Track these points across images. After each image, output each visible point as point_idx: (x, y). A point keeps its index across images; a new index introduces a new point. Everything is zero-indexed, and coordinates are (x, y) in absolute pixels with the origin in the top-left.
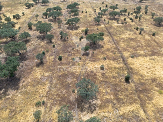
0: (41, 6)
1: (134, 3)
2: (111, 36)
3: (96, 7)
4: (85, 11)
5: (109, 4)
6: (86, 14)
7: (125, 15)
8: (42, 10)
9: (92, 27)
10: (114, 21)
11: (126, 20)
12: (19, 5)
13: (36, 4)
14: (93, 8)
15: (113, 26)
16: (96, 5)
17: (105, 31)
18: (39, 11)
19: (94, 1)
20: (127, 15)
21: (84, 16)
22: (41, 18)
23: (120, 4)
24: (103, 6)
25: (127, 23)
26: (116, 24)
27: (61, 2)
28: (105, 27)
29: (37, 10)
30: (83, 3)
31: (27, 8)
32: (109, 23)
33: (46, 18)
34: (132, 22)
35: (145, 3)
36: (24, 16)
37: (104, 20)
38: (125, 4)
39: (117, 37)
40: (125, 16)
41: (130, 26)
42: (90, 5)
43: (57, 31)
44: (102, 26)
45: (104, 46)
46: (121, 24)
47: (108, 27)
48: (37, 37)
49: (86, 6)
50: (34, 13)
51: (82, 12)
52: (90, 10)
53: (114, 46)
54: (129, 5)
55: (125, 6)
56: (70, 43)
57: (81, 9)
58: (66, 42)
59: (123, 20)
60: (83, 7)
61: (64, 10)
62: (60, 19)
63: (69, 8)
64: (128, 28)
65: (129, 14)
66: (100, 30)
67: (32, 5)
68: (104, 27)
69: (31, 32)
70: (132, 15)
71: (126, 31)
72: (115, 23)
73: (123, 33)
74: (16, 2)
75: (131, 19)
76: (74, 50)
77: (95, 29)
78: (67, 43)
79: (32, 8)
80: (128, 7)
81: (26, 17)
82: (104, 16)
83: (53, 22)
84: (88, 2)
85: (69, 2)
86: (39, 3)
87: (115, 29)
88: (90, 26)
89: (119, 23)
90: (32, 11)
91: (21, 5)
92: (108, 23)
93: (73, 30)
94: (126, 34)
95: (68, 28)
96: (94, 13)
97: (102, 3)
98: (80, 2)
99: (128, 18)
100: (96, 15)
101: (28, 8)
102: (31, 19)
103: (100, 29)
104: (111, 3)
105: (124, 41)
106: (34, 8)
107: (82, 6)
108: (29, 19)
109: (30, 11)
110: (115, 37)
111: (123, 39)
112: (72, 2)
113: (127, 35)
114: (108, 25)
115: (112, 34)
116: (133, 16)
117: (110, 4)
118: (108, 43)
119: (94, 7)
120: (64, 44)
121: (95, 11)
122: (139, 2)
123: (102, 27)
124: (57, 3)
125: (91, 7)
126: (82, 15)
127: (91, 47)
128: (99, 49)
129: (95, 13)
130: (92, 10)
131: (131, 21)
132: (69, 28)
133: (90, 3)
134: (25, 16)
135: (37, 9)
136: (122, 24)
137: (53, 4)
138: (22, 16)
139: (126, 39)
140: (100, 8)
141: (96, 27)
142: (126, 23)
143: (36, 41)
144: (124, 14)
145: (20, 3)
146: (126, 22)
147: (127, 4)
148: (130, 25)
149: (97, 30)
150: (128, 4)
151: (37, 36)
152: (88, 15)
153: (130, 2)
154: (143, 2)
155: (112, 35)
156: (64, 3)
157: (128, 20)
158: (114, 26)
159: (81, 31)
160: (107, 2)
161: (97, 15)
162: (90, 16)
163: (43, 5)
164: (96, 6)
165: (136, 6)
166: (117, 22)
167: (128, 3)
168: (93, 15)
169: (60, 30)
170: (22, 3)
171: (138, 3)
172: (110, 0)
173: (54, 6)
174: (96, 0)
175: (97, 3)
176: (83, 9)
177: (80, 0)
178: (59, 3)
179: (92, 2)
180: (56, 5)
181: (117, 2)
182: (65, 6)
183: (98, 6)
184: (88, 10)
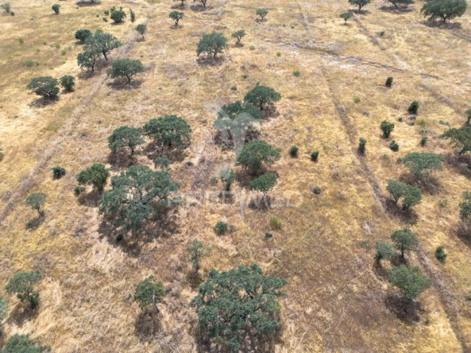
0: (109, 85)
3: (358, 111)
5: (416, 86)
8: (100, 122)
12: (17, 76)
13: (88, 75)
14: (343, 114)
16: (358, 94)
19: (343, 66)
24: (395, 107)
27: (199, 61)
30: (294, 79)
42: (327, 89)
49: (310, 97)
51: (294, 154)
52: (332, 129)
57: (286, 123)
60: (297, 103)
67: (68, 84)
74: (15, 58)
79: (63, 97)
84: (318, 71)
85: (232, 66)
90: (52, 128)
91: (25, 74)
96: (358, 163)
101: (44, 102)
107: (291, 98)
109: (45, 123)
112: (243, 68)
119: (347, 109)
121: (362, 150)
124: (178, 70)
125: (332, 109)
133: (324, 79)
135: (78, 109)
137: (160, 78)
156: (212, 69)
163: (116, 85)
164: (357, 101)
172: (414, 61)
173: (164, 88)
174: (350, 60)
175: (356, 78)
176: (295, 119)
177: (279, 55)
178: (187, 69)
179: (335, 70)
180: (175, 82)
181: (452, 78)
182: (211, 91)
183: (370, 105)
184: (319, 128)
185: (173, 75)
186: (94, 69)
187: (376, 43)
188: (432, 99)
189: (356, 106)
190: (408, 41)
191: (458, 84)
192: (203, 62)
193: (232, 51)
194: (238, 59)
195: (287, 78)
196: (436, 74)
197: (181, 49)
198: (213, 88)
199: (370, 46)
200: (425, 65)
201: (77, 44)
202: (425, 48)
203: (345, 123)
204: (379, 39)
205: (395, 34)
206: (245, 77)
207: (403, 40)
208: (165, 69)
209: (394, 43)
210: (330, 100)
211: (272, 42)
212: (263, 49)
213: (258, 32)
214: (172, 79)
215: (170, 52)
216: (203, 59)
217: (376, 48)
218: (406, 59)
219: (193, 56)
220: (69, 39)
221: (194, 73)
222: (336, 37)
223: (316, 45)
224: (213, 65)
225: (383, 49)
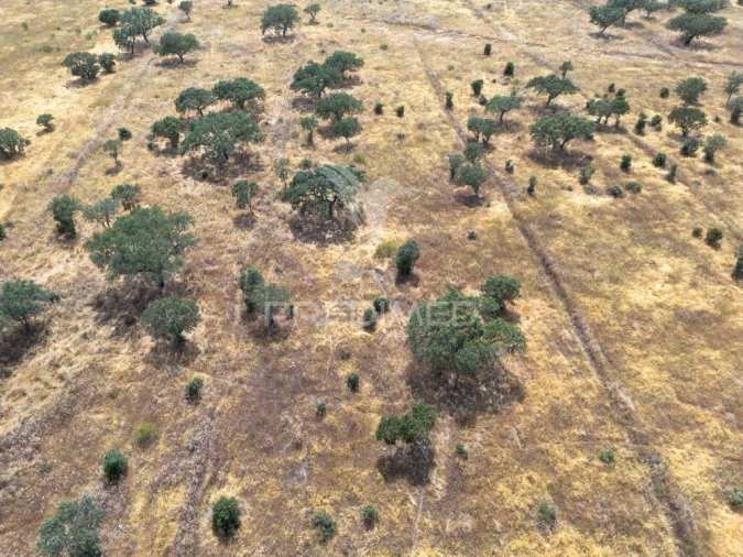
0: (157, 65)
1: (655, 51)
2: (562, 295)
3: (451, 76)
4: (392, 103)
5: (518, 54)
6: (402, 120)
7: (619, 129)
8: (157, 97)
9: (435, 217)
10: (560, 174)
11: (633, 164)
12: (37, 61)
13: (129, 57)
14: (434, 80)
15: (561, 208)
16: (453, 63)
17: (520, 248)
18: (139, 101)
19: (439, 40)
20: (631, 128)
21: (386, 135)
22: (145, 150)
23: (581, 59)
24: (492, 72)
25: (644, 191)
26: (579, 199)
27: (265, 40)
28: (516, 216)
29: (130, 97)
30: (381, 52)
31: (75, 78)
32: (536, 191)
33: (172, 151)
34: (671, 179)
35: (709, 48)
36: (47, 137)
37: (503, 165)
38: (605, 53)
39: (596, 301)
40: (618, 137)
41: (667, 212)
42: (418, 60)
43: (230, 251)
44: (499, 209)
45: (529, 385)
46: (610, 199)
47: (531, 220)
48: (98, 304)
49: (398, 67)
50: (106, 120)
51: (378, 110)
52: (421, 92)
53: (590, 387)
54: (628, 65)
55: (610, 71)
56: (299, 352)
57: (371, 89)
58: (276, 346)
59: (616, 166)
60: (383, 73)
61: (279, 92)
62: (253, 160)
63: (303, 86)
64: (658, 231)
65: (640, 128)
66: (486, 245)
67: (108, 64)
68: (511, 215)
69: (67, 255)
70: (659, 129)
71: (647, 254)
72: (570, 189)
73: (628, 265)
74: (25, 45)
75: (660, 162)
76: (330, 418)
77: (455, 237)
78: (281, 354)
79: (104, 78)
80: (622, 74)
81: (61, 145)
82: (500, 137)
83: (212, 181)
84: (409, 44)
85: (306, 43)
86: (146, 46)
87: (575, 234)
88: (427, 207)
89: (591, 191)
90: (102, 104)
91: (46, 59)
92: (530, 191)
93: (323, 243)
94: (652, 272)
95: (296, 227)
96: (445, 115)
97: (482, 49)
98: (368, 45)
99: (637, 149)
100: (453, 132)
101: (83, 83)
102: (82, 162)
103: (485, 237)
104: (532, 50)
105: (649, 341)
106: (112, 83)
107: (377, 69)
108: (73, 156)
109: (92, 100)
110: (587, 301)
111: (640, 315)
112: (320, 45)
113: (658, 286)
114: (530, 200)
115: (567, 280)
116: (663, 133)
117: (527, 54)
118: (552, 352)
119: (440, 76)
120: (266, 360)
121: (449, 105)
122: (678, 46)
123: (497, 221)
124: (241, 48)
125: (422, 76)
126: (377, 129)
127: (442, 392)
128: (495, 412)
129: (452, 119)
130: (431, 97)
131: (665, 172)
132: (300, 229)
133: (416, 52)
134: (58, 135)
135: (127, 87)
136: (615, 193)
137: (220, 57)
138: (39, 134)
139: (656, 315)
140: (477, 87)
141: (464, 220)
142: (634, 189)
143: (85, 336)
144: (611, 121)
145: (47, 50)
146: (632, 180)
147: (618, 53)
148: (662, 206)
149: (471, 246)
150: (621, 59)
151: (98, 297)
152: (411, 133)
153: (632, 41)
154: (698, 47)
155: (567, 287)
156: (282, 47)
157: (642, 164)
158: (571, 213)
159: (371, 248)
160: (506, 42)
161: (460, 131)
162: (424, 140)
163: (167, 64)
164: (451, 68)
165: (666, 67)
166: (584, 181)
167: (621, 49)
168: (441, 130)
169: (247, 239)
170: (59, 49)
171: (675, 50)
172: (521, 32)
173: (226, 66)
174: (449, 32)
175: (453, 49)
176: (381, 85)
177: (363, 31)
178: (252, 47)
179: (430, 43)
180: (238, 60)
181: (560, 45)
182: (283, 66)
183: (464, 71)
184: (407, 92)
185: (235, 53)
186: (135, 50)
187: (480, 16)
188: (533, 64)
189: (449, 72)
190: (519, 13)
191: (565, 51)
192: (269, 40)
193: (305, 29)
194: (314, 36)
195: (373, 52)
196: (543, 43)
197: (241, 29)
198: (285, 63)
199: (474, 20)
200: (533, 35)
201: (102, 28)
202: (537, 19)
203: (435, 86)
204: (485, 13)
205: (505, 7)
206: (323, 52)
207: (513, 12)
208: (222, 49)
209: (503, 16)
210: (421, 69)
211: (356, 19)
212: (344, 26)
213: (336, 9)
214: (234, 57)
215: (227, 32)
216: (270, 38)
217: (481, 21)
218: (512, 31)
219: (258, 35)
220: (90, 23)
221: (261, 51)
222: (434, 12)
223: (409, 20)
224: (283, 43)
225: (488, 22)
